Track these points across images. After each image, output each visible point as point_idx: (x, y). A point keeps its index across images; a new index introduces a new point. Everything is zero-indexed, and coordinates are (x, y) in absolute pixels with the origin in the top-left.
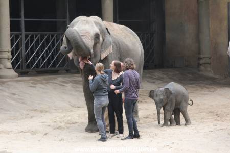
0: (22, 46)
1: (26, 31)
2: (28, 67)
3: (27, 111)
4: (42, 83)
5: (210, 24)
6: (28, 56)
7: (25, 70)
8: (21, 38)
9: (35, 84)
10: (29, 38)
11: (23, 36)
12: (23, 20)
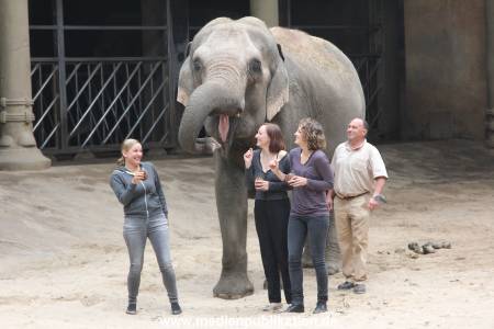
0: (58, 92)
1: (67, 55)
6: (73, 115)
8: (57, 73)
9: (91, 183)
10: (75, 71)
11: (61, 68)
12: (60, 28)
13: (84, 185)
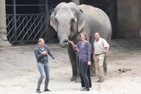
6: (18, 31)
7: (16, 41)
10: (19, 18)
11: (15, 17)
12: (15, 5)
13: (22, 52)
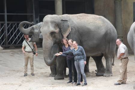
0: (5, 30)
1: (8, 21)
2: (9, 43)
3: (9, 71)
4: (18, 54)
5: (122, 16)
6: (9, 37)
7: (7, 45)
8: (5, 26)
9: (14, 54)
10: (9, 25)
12: (6, 14)
13: (12, 55)
